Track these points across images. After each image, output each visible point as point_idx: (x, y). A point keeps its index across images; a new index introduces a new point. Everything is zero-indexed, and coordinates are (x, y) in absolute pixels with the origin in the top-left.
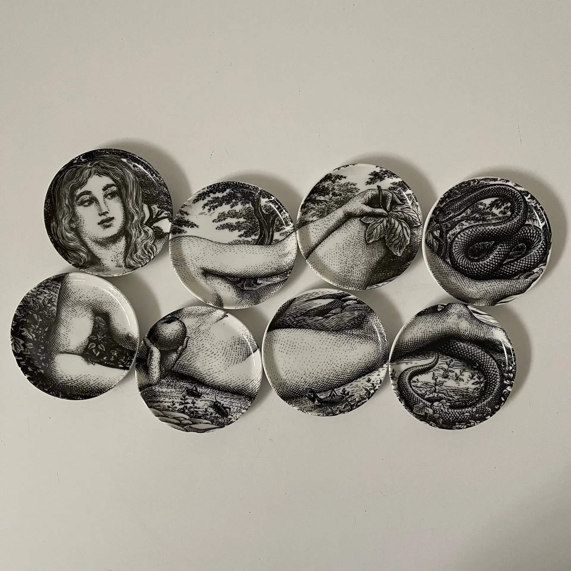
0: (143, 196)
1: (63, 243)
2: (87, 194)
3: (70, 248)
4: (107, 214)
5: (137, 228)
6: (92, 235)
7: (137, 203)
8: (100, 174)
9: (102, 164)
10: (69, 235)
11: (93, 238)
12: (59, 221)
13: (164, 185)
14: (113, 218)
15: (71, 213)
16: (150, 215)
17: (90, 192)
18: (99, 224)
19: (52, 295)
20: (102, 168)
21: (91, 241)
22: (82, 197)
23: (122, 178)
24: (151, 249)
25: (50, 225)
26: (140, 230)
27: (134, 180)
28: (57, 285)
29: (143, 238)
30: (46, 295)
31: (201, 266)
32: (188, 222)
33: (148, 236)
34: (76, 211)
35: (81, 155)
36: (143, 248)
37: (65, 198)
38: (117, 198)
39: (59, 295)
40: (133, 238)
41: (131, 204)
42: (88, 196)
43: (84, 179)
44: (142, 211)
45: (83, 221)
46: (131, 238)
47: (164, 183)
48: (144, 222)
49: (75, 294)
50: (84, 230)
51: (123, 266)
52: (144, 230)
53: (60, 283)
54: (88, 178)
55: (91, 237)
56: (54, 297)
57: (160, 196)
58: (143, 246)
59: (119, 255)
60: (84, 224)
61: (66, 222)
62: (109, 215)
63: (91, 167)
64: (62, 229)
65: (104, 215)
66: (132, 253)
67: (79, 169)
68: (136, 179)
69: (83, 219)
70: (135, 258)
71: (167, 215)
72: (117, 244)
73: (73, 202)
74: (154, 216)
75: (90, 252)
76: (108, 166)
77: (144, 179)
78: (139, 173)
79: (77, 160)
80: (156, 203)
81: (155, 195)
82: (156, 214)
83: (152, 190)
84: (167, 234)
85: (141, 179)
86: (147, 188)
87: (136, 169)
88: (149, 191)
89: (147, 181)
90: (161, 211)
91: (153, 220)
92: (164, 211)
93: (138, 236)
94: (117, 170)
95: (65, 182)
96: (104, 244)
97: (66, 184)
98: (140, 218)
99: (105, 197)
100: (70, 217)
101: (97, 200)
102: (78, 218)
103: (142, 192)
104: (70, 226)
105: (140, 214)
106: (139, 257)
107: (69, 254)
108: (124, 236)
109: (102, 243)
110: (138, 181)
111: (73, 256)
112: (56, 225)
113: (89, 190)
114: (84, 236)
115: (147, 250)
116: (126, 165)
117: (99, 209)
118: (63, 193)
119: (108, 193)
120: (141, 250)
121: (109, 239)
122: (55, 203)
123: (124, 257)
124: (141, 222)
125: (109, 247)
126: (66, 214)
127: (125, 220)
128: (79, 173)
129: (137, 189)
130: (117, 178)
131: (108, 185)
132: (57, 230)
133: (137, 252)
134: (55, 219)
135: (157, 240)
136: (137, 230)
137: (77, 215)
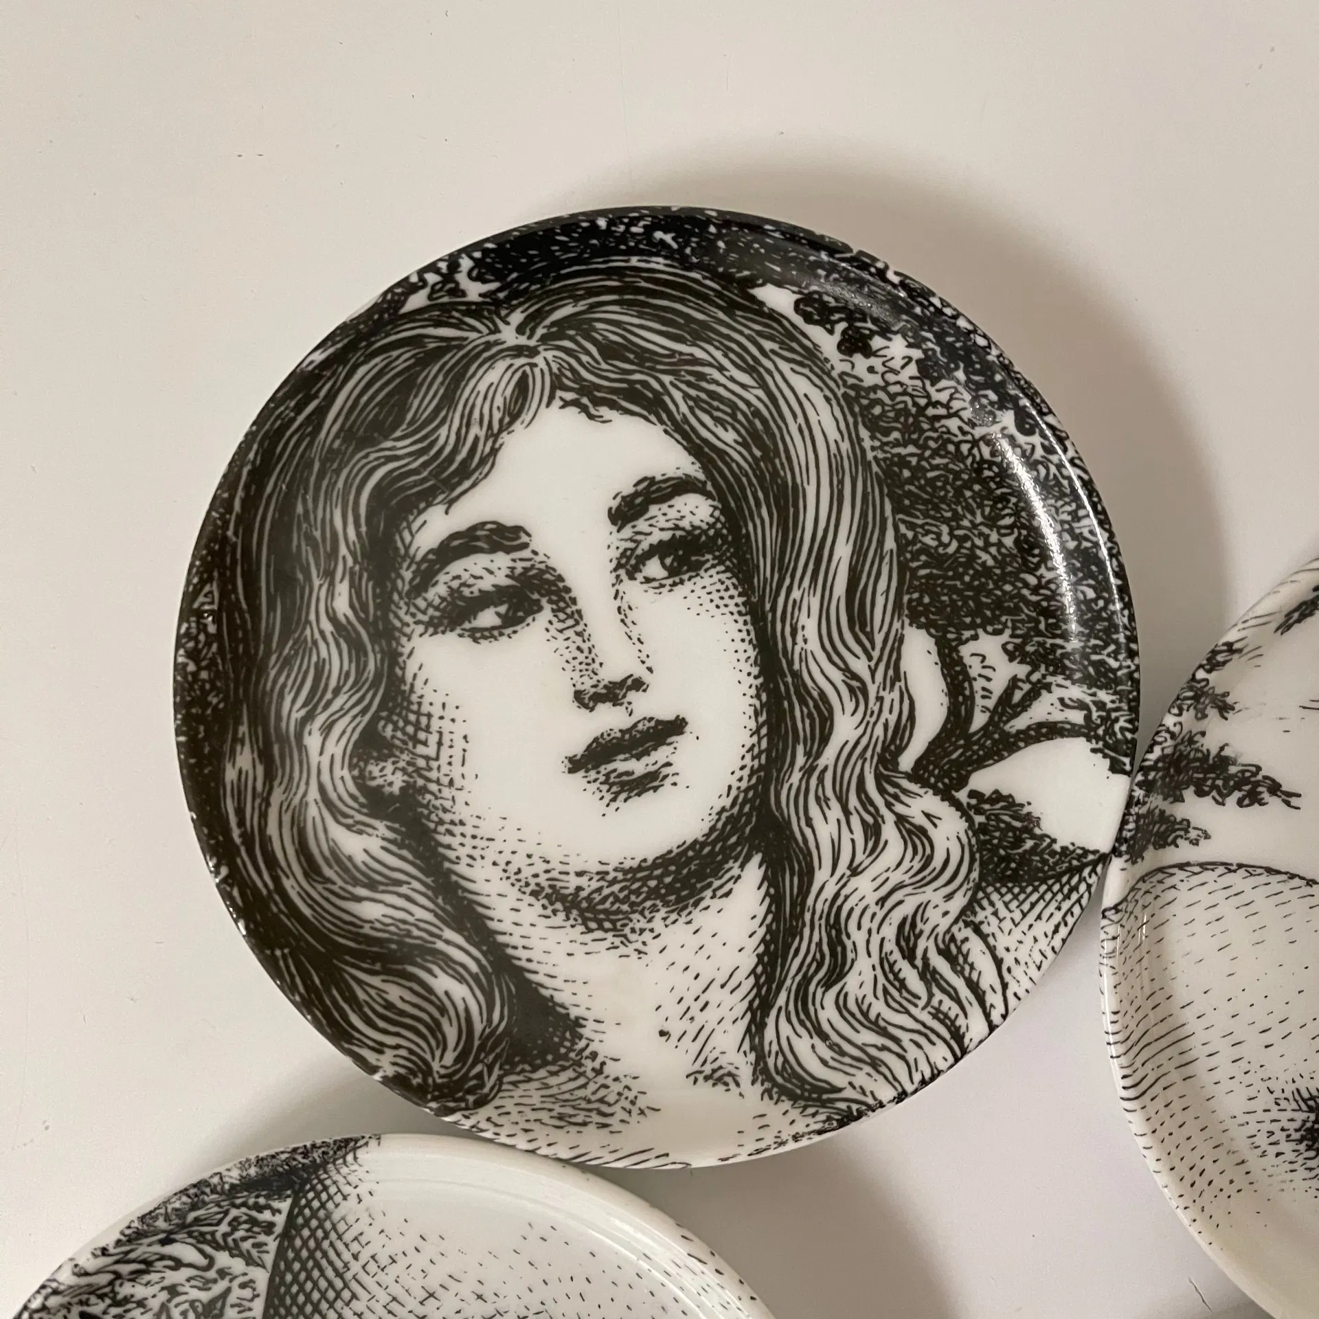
0: (903, 568)
1: (312, 903)
2: (494, 548)
3: (358, 938)
4: (632, 696)
5: (853, 802)
6: (523, 849)
7: (859, 619)
8: (590, 400)
9: (612, 319)
10: (353, 844)
11: (527, 873)
12: (283, 739)
14: (677, 726)
15: (375, 684)
16: (953, 711)
17: (518, 530)
18: (576, 765)
19: (222, 1273)
20: (610, 351)
21: (513, 893)
22: (456, 567)
23: (754, 434)
24: (944, 953)
25: (218, 775)
26: (876, 814)
27: (845, 446)
28: (260, 1209)
29: (896, 877)
30: (173, 1277)
31: (1302, 1085)
32: (1223, 762)
33: (929, 860)
34: (412, 667)
35: (467, 250)
36: (890, 946)
37: (329, 574)
38: (712, 578)
39: (276, 1272)
40: (821, 876)
41: (809, 625)
42: (502, 561)
43: (475, 430)
44: (896, 676)
45: (459, 744)
46: (807, 874)
48: (907, 761)
49: (393, 1270)
50: (461, 812)
51: (745, 1073)
52: (901, 820)
53: (282, 1198)
54: (505, 427)
55: (519, 861)
56: (236, 1293)
57: (1032, 571)
58: (890, 931)
59: (714, 995)
60: (469, 770)
61: (336, 748)
62: (650, 707)
63: (523, 340)
64: (303, 804)
65: (616, 702)
66: (806, 980)
67: (439, 353)
68: (856, 441)
69: (459, 730)
70: (828, 1014)
71: (1077, 717)
72: (698, 916)
73: (385, 604)
74: (979, 720)
75: (503, 969)
76: (655, 341)
77: (915, 443)
78: (881, 395)
79: (433, 291)
80: (994, 620)
81: (990, 562)
82: (991, 703)
83: (975, 526)
84: (1094, 864)
85: (897, 444)
86: (937, 509)
87: (861, 363)
88: (951, 534)
89: (937, 461)
90: (1036, 677)
91: (967, 747)
92: (1059, 679)
93: (860, 857)
94: (716, 375)
95: (331, 456)
96: (605, 911)
97: (338, 472)
98: (879, 731)
99: (622, 572)
100: (364, 712)
101: (568, 590)
102: (424, 720)
103: (898, 537)
104: (361, 781)
105: (880, 699)
106: (865, 1015)
107: (361, 995)
108: (757, 858)
109: (591, 908)
110: (870, 455)
111: (389, 1006)
112: (260, 770)
113: (509, 521)
114: (462, 852)
115: (919, 962)
116: (788, 336)
117: (581, 657)
118: (317, 534)
119: (645, 546)
120: (875, 959)
121: (650, 877)
122: (254, 609)
123: (750, 1008)
124: (882, 760)
125: (647, 936)
126: (337, 692)
127: (764, 744)
128: (438, 388)
129: (864, 514)
130: (719, 431)
131: (652, 480)
132: (264, 816)
133: (842, 976)
134: (253, 724)
135: (995, 897)
136: (847, 813)
137: (414, 698)
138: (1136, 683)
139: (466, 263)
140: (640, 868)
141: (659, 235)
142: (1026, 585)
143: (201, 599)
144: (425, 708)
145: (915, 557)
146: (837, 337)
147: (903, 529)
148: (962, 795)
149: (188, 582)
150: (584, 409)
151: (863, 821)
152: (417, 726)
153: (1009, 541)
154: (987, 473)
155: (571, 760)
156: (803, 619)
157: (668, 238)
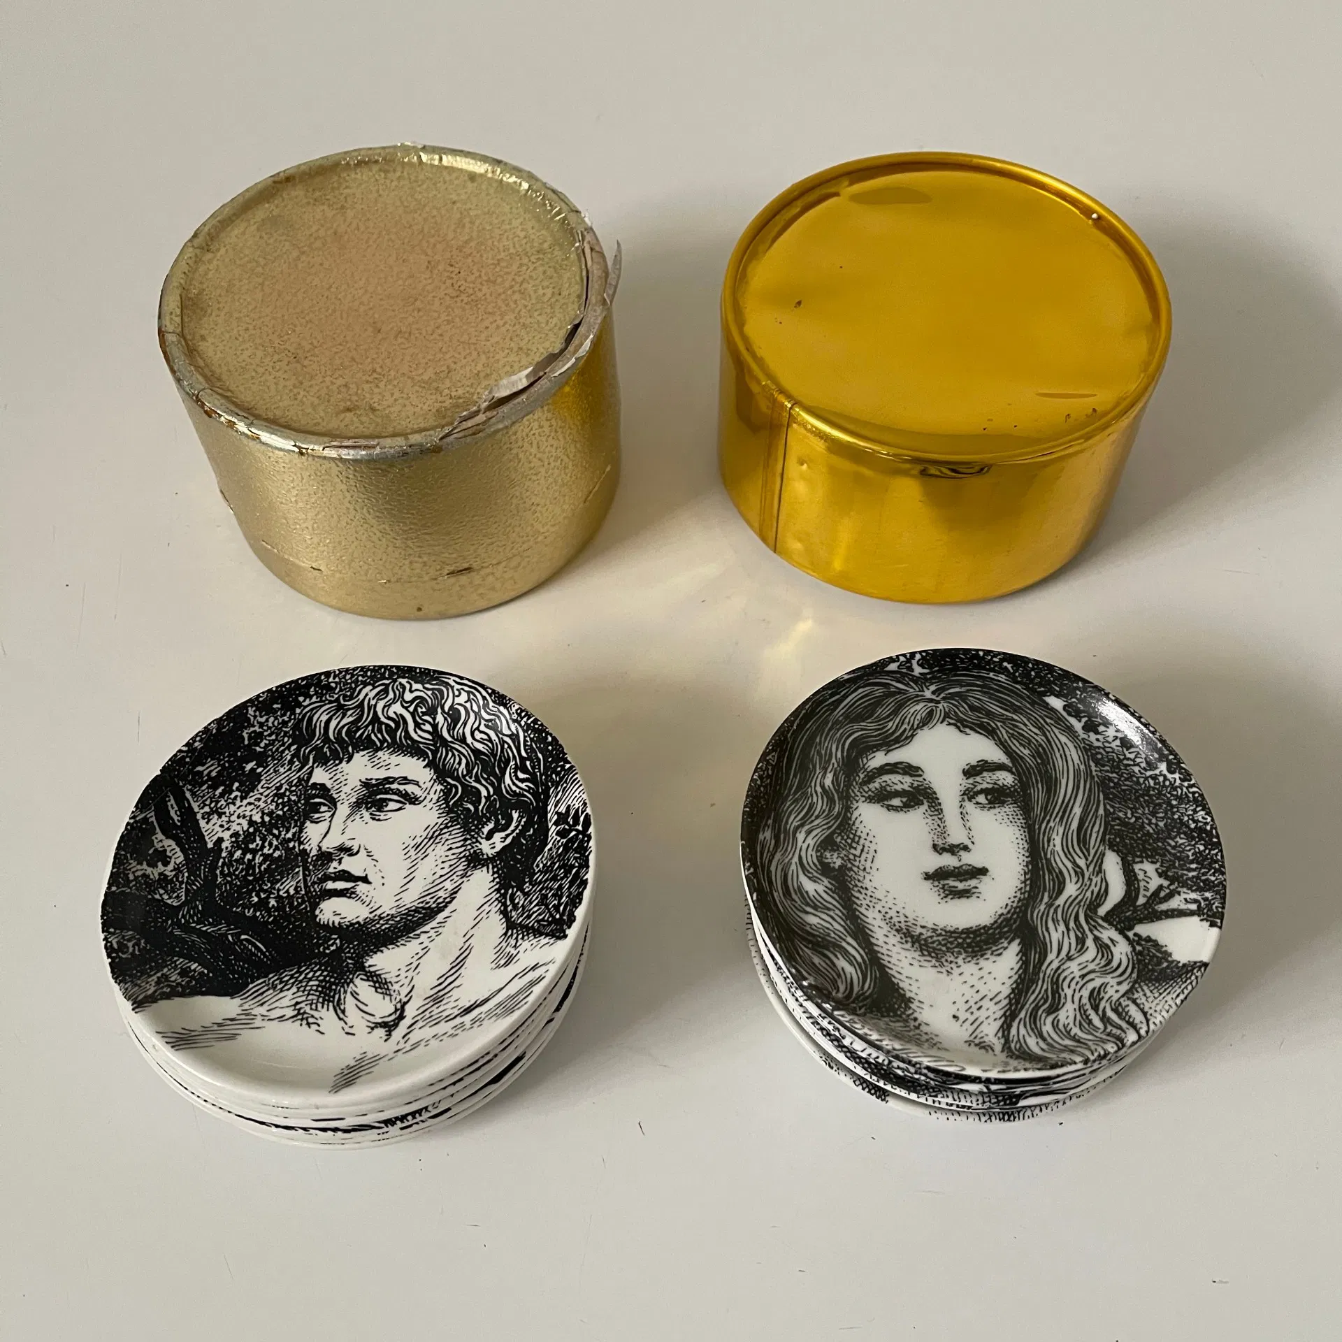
0: (1107, 824)
1: (784, 907)
2: (905, 773)
3: (802, 930)
4: (962, 853)
5: (1072, 924)
6: (895, 909)
7: (1083, 841)
8: (961, 725)
9: (977, 697)
10: (809, 887)
11: (895, 920)
12: (786, 832)
13: (1200, 802)
14: (983, 871)
15: (837, 818)
16: (1128, 893)
17: (918, 768)
18: (928, 877)
20: (972, 708)
21: (886, 928)
22: (885, 778)
23: (1038, 753)
24: (1115, 1010)
26: (1083, 933)
27: (1082, 767)
29: (1091, 967)
33: (1110, 962)
34: (856, 814)
35: (920, 652)
36: (1085, 1000)
37: (825, 769)
38: (1009, 809)
40: (1051, 957)
41: (1057, 840)
42: (908, 780)
43: (905, 726)
44: (1100, 870)
45: (872, 853)
46: (1044, 955)
47: (1201, 795)
48: (1102, 911)
50: (867, 883)
51: (998, 1048)
52: (1096, 939)
54: (920, 727)
55: (892, 913)
57: (1173, 839)
58: (1085, 993)
59: (986, 1003)
60: (875, 866)
61: (810, 841)
62: (968, 859)
63: (934, 697)
64: (790, 863)
65: (953, 854)
66: (1037, 1008)
67: (894, 694)
68: (1088, 766)
69: (873, 847)
70: (1047, 1028)
71: (1194, 907)
72: (982, 962)
73: (848, 785)
74: (1141, 901)
75: (874, 962)
76: (995, 708)
77: (1117, 773)
78: (1101, 751)
79: (900, 665)
80: (1152, 857)
81: (1151, 831)
82: (1148, 894)
83: (1144, 814)
84: (1200, 968)
85: (1107, 771)
86: (1125, 802)
87: (1093, 737)
88: (1133, 815)
89: (1127, 783)
90: (1172, 887)
91: (1135, 911)
92: (1185, 890)
93: (1072, 952)
94: (1022, 726)
95: (836, 722)
96: (934, 948)
97: (838, 730)
98: (1089, 894)
99: (966, 797)
100: (828, 828)
101: (938, 799)
102: (857, 839)
103: (1105, 809)
104: (820, 859)
105: (1090, 880)
106: (1069, 1033)
107: (801, 953)
108: (1017, 941)
109: (926, 945)
110: (1094, 773)
111: (813, 963)
112: (773, 842)
113: (914, 764)
114: (864, 902)
115: (1100, 1013)
116: (1058, 719)
117: (939, 829)
118: (823, 752)
119: (979, 788)
120: (1076, 1006)
121: (960, 938)
122: (788, 774)
123: (1004, 1014)
124: (1089, 908)
125: (953, 965)
126: (817, 817)
127: (1028, 888)
128: (892, 707)
129: (1089, 796)
130: (1022, 749)
131: (986, 762)
132: (770, 861)
133: (1057, 1010)
134: (774, 821)
135: (1145, 988)
136: (1068, 930)
137: (854, 828)
138: (1224, 887)
139: (918, 657)
140: (954, 932)
141: (1005, 664)
142: (1169, 845)
143: (770, 757)
144: (858, 833)
145: (1114, 820)
146: (1082, 724)
147: (1108, 807)
148: (1130, 934)
149: (767, 748)
150: (958, 728)
151: (1076, 936)
152: (853, 840)
153: (1161, 824)
154: (1152, 792)
155: (926, 874)
156: (1054, 836)
157: (1009, 666)
